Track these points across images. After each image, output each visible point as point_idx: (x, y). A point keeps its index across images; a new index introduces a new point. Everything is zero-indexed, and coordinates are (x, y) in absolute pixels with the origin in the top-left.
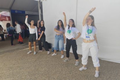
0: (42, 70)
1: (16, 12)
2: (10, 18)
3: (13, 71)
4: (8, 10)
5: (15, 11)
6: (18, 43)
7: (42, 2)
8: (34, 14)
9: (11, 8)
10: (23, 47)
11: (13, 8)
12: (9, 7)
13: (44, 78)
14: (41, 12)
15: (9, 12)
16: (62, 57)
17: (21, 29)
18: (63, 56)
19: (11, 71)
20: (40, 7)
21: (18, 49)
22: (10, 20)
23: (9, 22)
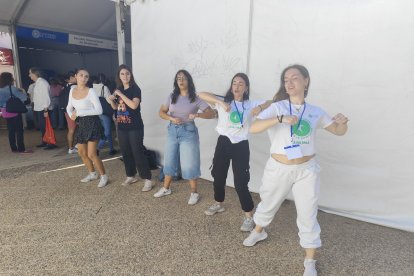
0: (122, 243)
1: (36, 34)
2: (12, 55)
3: (14, 246)
4: (7, 28)
5: (30, 30)
6: (39, 146)
7: (129, 7)
8: (100, 46)
9: (16, 21)
10: (57, 159)
11: (24, 22)
12: (9, 16)
13: (125, 271)
14: (126, 42)
15: (11, 33)
16: (193, 199)
17: (51, 97)
18: (196, 195)
19: (7, 247)
20: (123, 24)
21: (36, 167)
22: (12, 64)
23: (10, 69)
